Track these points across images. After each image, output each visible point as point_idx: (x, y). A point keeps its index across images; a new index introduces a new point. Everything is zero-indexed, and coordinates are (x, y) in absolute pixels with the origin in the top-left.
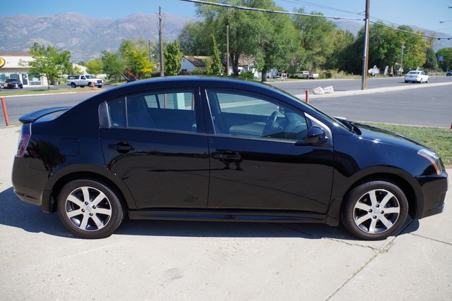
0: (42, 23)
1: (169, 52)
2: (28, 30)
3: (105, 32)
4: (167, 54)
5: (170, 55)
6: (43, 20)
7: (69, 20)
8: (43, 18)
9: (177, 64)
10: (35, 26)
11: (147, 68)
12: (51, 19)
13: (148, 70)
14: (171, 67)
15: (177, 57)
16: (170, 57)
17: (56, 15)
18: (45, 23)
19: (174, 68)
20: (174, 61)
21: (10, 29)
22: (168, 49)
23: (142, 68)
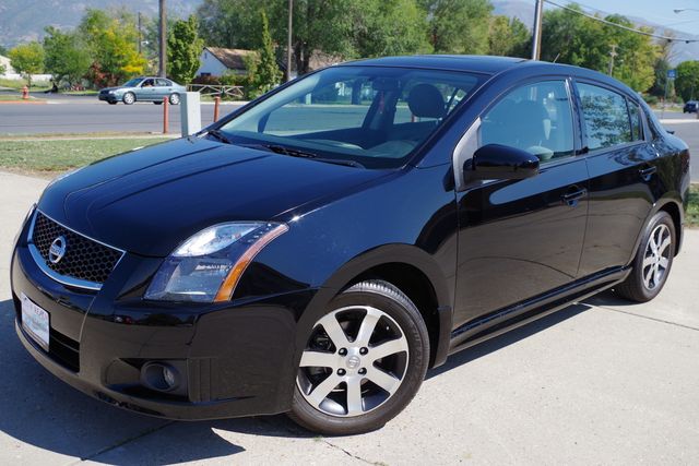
1: (177, 37)
4: (173, 40)
5: (180, 42)
9: (193, 60)
11: (134, 66)
13: (135, 69)
14: (180, 65)
15: (192, 46)
16: (178, 45)
19: (186, 67)
20: (186, 55)
22: (175, 31)
23: (124, 65)
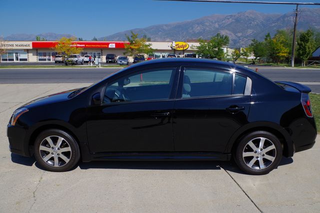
0: (228, 19)
1: (301, 41)
2: (218, 25)
3: (273, 25)
4: (300, 42)
5: (302, 43)
6: (229, 17)
7: (247, 17)
8: (230, 16)
9: (307, 50)
10: (224, 22)
11: (283, 53)
12: (235, 16)
13: (283, 54)
14: (301, 52)
15: (308, 44)
16: (302, 44)
17: (238, 13)
18: (230, 19)
19: (304, 53)
20: (305, 48)
21: (208, 24)
22: (301, 38)
23: (279, 53)
